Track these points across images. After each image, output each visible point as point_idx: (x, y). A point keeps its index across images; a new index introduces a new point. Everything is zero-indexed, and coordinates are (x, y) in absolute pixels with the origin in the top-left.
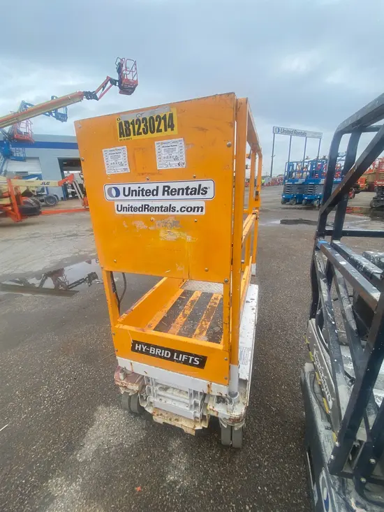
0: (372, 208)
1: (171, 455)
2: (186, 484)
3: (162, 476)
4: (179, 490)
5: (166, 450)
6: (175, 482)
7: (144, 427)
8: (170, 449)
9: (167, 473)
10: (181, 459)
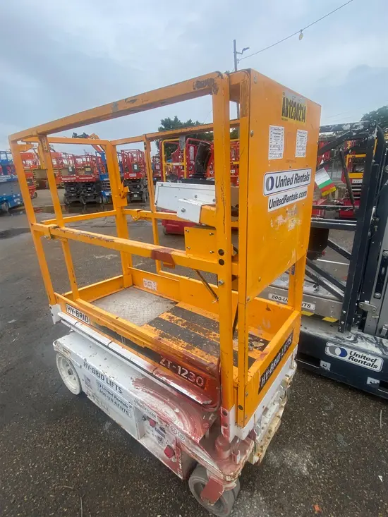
0: (67, 204)
1: (283, 466)
2: (309, 456)
3: (304, 479)
4: (315, 464)
5: (277, 470)
6: (309, 467)
7: (249, 494)
8: (278, 465)
9: (301, 473)
10: (288, 456)
